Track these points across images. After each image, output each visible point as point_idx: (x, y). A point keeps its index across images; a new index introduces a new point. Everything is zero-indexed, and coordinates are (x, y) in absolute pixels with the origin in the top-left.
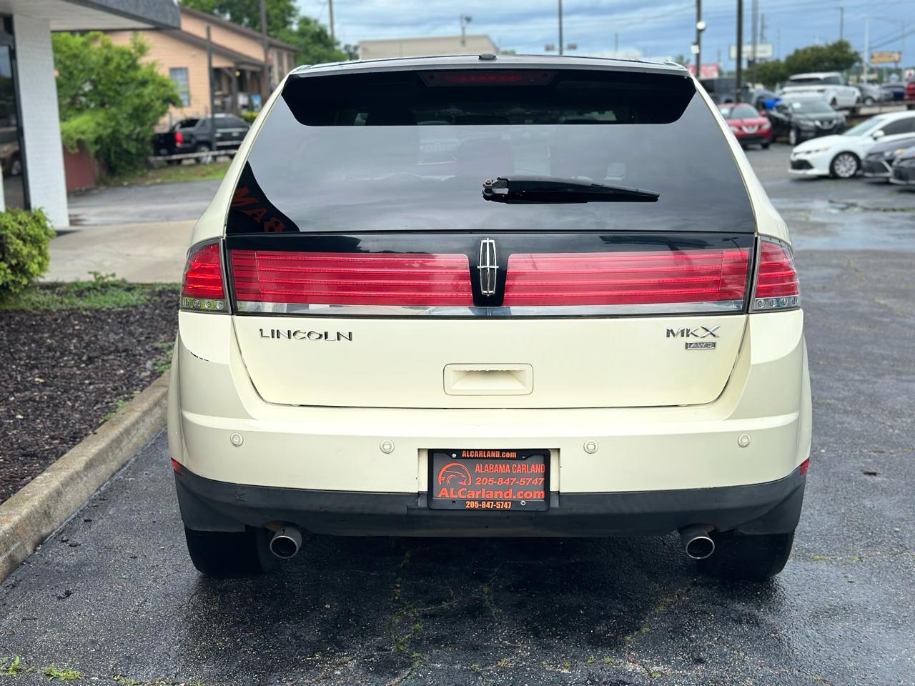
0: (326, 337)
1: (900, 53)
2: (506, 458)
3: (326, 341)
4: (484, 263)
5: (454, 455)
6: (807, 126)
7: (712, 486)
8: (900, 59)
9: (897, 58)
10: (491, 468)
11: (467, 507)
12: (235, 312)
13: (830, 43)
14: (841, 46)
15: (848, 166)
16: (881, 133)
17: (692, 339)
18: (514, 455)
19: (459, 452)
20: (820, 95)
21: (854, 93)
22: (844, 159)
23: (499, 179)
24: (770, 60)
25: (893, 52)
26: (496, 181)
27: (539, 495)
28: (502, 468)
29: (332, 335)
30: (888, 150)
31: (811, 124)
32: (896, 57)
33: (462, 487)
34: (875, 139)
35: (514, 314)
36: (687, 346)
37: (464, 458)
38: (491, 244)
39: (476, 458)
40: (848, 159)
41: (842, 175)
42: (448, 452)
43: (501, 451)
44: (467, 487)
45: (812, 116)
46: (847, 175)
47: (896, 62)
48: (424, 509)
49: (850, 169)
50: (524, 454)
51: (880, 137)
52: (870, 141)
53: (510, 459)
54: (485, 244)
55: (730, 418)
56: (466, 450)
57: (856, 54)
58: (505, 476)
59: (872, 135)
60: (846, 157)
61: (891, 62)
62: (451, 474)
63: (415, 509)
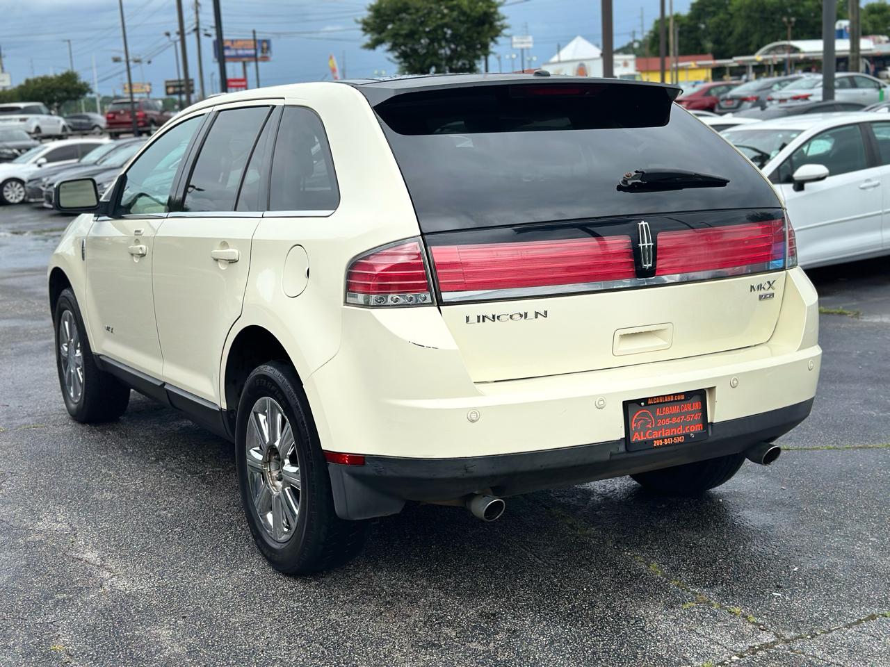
0: (526, 317)
1: (150, 84)
2: (678, 401)
3: (525, 321)
4: (643, 242)
5: (642, 404)
6: (6, 154)
7: (793, 404)
8: (151, 89)
9: (148, 90)
10: (667, 411)
11: (655, 445)
12: (440, 303)
13: (59, 74)
14: (70, 77)
15: (17, 193)
16: (44, 160)
17: (762, 292)
18: (683, 397)
19: (645, 400)
20: (23, 123)
21: (59, 122)
22: (12, 185)
23: (636, 172)
24: (8, 89)
25: (144, 84)
26: (635, 174)
27: (698, 428)
28: (675, 409)
29: (531, 315)
30: (45, 177)
31: (9, 152)
32: (148, 88)
33: (649, 429)
34: (40, 166)
35: (669, 281)
36: (761, 297)
37: (650, 404)
38: (646, 225)
39: (658, 403)
40: (16, 186)
41: (12, 201)
42: (638, 401)
43: (674, 395)
44: (652, 429)
45: (9, 144)
46: (17, 201)
47: (148, 93)
48: (623, 453)
49: (19, 196)
50: (689, 395)
51: (43, 163)
52: (35, 168)
53: (680, 400)
54: (642, 225)
55: (800, 349)
56: (651, 398)
57: (85, 85)
58: (677, 415)
59: (35, 162)
60: (14, 183)
61: (143, 93)
62: (641, 419)
63: (616, 454)
